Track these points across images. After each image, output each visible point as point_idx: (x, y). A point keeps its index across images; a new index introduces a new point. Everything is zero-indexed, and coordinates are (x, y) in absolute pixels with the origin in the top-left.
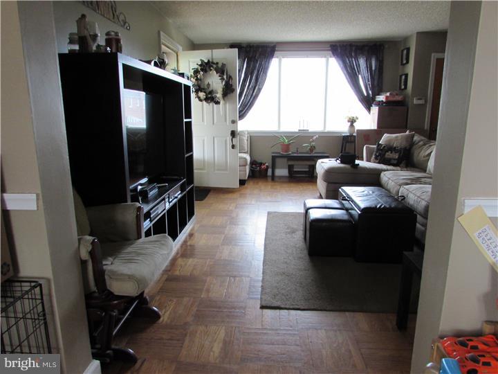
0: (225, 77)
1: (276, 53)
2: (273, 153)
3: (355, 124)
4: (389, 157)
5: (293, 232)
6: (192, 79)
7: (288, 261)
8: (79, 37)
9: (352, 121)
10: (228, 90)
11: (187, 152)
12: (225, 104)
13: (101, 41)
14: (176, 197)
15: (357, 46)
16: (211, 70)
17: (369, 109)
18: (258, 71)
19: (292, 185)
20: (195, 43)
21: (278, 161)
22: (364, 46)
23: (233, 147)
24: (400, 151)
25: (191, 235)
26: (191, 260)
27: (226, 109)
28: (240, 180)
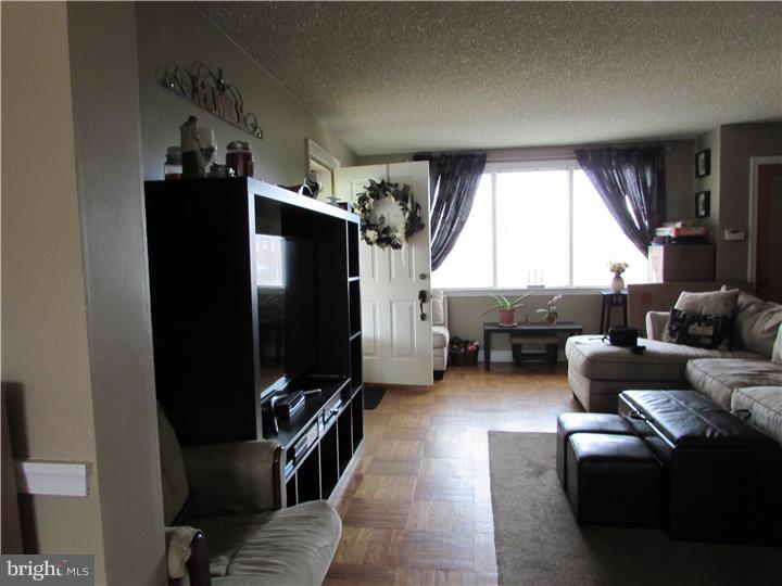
0: (409, 205)
1: (487, 165)
2: (486, 324)
3: (622, 275)
4: (694, 332)
5: (540, 472)
6: (356, 210)
7: (542, 537)
8: (183, 154)
9: (618, 271)
10: (414, 226)
11: (354, 332)
12: (409, 249)
13: (219, 158)
14: (335, 413)
15: (619, 150)
16: (386, 195)
17: (645, 249)
18: (460, 194)
19: (523, 379)
20: (359, 154)
21: (495, 338)
22: (631, 150)
23: (423, 317)
24: (716, 322)
25: (358, 478)
26: (363, 530)
27: (411, 255)
28: (435, 372)
